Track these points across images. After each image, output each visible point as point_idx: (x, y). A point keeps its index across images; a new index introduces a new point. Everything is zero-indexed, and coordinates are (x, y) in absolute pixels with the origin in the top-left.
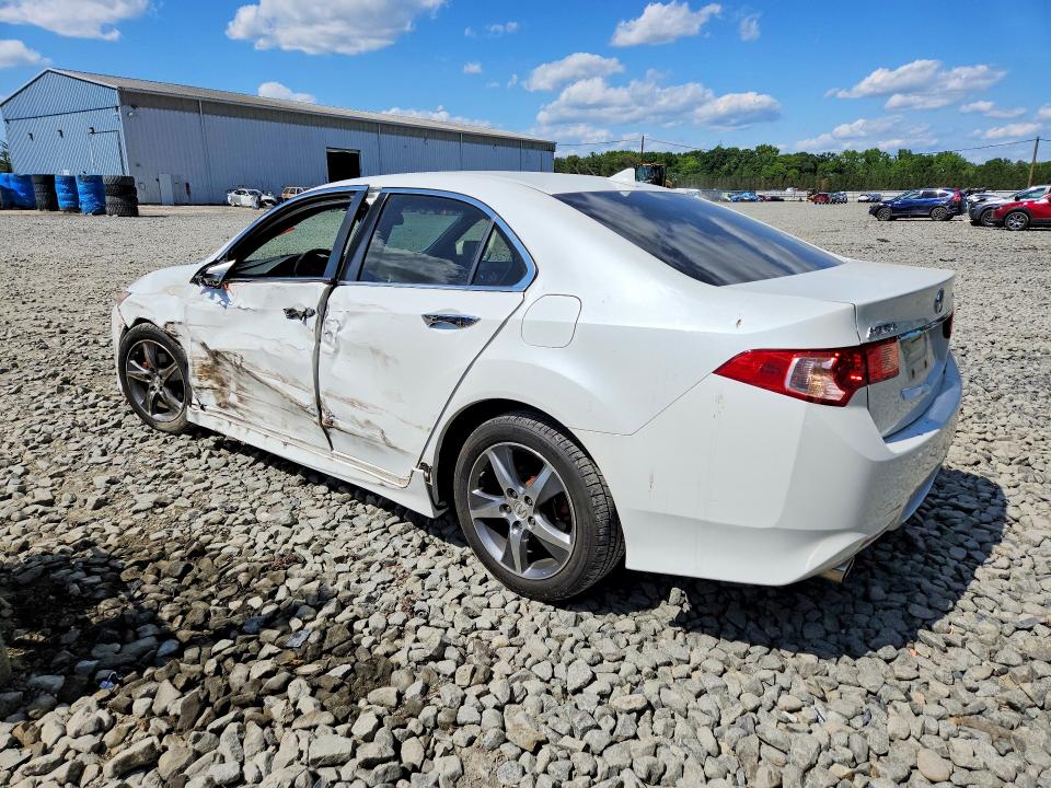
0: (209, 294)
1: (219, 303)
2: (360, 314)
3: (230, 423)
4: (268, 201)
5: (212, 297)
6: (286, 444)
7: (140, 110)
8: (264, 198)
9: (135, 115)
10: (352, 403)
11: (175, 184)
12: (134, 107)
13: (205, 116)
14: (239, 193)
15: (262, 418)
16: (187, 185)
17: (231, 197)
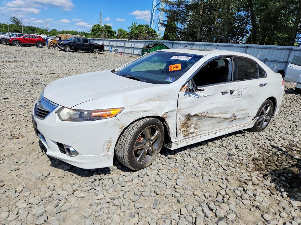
0: (188, 95)
1: (194, 97)
2: (247, 88)
3: (192, 139)
5: (190, 96)
6: (215, 133)
10: (243, 110)
15: (205, 131)
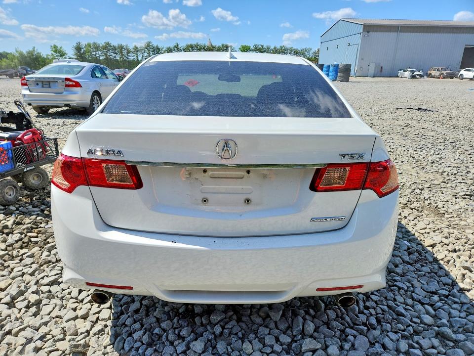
4: (418, 75)
7: (371, 33)
8: (415, 73)
9: (368, 36)
11: (376, 67)
12: (368, 32)
13: (401, 33)
14: (405, 71)
16: (382, 68)
17: (400, 73)
